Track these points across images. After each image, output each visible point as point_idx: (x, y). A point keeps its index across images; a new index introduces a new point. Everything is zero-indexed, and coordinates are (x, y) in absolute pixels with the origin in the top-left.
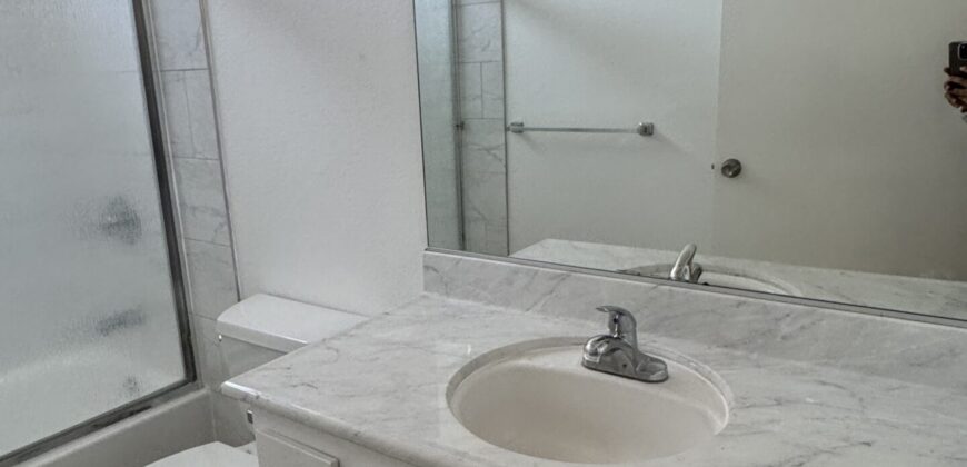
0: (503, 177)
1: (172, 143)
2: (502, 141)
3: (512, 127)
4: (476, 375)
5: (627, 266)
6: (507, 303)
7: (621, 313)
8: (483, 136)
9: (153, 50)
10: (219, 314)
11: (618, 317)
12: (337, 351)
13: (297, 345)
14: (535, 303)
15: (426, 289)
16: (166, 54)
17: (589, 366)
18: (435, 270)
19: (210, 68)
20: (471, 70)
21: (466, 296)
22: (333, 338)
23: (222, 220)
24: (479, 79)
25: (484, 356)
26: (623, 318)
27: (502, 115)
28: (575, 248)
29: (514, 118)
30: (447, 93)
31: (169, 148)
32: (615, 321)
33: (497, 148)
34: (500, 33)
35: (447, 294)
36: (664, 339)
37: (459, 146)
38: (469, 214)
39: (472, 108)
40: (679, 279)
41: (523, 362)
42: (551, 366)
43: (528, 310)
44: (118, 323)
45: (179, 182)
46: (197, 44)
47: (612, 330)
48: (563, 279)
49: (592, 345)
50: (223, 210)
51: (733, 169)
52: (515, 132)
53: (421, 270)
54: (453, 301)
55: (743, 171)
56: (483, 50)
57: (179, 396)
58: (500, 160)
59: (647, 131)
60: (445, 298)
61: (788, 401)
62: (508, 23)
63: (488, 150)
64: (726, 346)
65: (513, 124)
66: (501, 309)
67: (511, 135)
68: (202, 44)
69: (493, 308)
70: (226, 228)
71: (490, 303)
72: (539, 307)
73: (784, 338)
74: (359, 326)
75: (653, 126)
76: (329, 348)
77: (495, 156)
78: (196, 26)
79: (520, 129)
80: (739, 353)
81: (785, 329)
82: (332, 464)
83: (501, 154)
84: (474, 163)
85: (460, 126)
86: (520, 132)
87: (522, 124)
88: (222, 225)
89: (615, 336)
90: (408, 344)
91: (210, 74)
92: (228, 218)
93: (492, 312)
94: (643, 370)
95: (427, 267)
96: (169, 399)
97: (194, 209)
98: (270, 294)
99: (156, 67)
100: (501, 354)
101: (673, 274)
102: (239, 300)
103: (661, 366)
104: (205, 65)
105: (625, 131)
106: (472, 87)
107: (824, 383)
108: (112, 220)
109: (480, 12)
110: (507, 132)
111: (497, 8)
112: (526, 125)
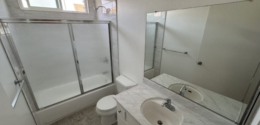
8: (159, 49)
9: (111, 40)
12: (128, 93)
14: (158, 90)
15: (143, 82)
20: (158, 39)
24: (159, 40)
26: (169, 101)
27: (162, 47)
28: (168, 76)
29: (164, 47)
30: (154, 41)
31: (112, 53)
33: (160, 51)
34: (163, 34)
35: (146, 84)
36: (176, 103)
37: (155, 50)
38: (155, 61)
39: (157, 45)
41: (154, 101)
42: (158, 103)
50: (118, 63)
51: (200, 63)
52: (164, 50)
53: (142, 80)
54: (146, 86)
55: (202, 64)
56: (160, 36)
57: (111, 84)
59: (186, 53)
61: (193, 123)
62: (165, 32)
63: (159, 51)
64: (186, 107)
66: (153, 89)
68: (117, 41)
71: (151, 87)
73: (196, 110)
78: (116, 38)
80: (188, 109)
81: (196, 108)
83: (161, 52)
84: (156, 53)
85: (155, 47)
89: (167, 103)
90: (138, 94)
91: (118, 45)
94: (171, 108)
99: (111, 42)
102: (119, 75)
103: (174, 108)
104: (117, 43)
105: (182, 53)
107: (200, 120)
108: (105, 60)
109: (161, 30)
110: (162, 49)
111: (163, 30)
112: (166, 49)
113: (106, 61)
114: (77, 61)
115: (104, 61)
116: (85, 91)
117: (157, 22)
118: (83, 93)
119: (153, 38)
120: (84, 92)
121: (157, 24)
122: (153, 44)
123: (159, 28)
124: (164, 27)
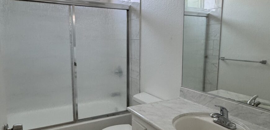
0: (217, 72)
1: (131, 55)
2: (218, 62)
3: (220, 58)
4: (184, 118)
5: (241, 100)
6: (199, 103)
7: (223, 108)
8: (213, 60)
9: (130, 35)
10: (134, 95)
11: (222, 109)
12: (153, 106)
13: (144, 103)
14: (206, 104)
15: (180, 96)
16: (132, 36)
17: (215, 121)
18: (182, 92)
19: (140, 39)
20: (211, 43)
21: (189, 100)
22: (153, 103)
23: (138, 74)
25: (187, 113)
26: (224, 110)
27: (218, 55)
28: (228, 93)
31: (130, 56)
32: (221, 110)
33: (216, 64)
34: (220, 32)
35: (185, 98)
37: (205, 63)
38: (207, 81)
39: (210, 52)
40: (250, 104)
43: (204, 105)
44: (115, 95)
45: (131, 64)
46: (138, 34)
47: (221, 112)
48: (214, 99)
49: (212, 115)
50: (139, 72)
52: (222, 60)
53: (179, 92)
54: (186, 100)
56: (215, 36)
57: (125, 113)
58: (217, 67)
59: (264, 62)
60: (184, 99)
62: (222, 29)
63: (213, 64)
64: (257, 124)
65: (221, 57)
66: (197, 104)
67: (221, 61)
68: (139, 34)
69: (195, 103)
70: (139, 76)
71: (195, 102)
72: (207, 105)
74: (160, 102)
75: (266, 61)
76: (151, 105)
77: (215, 66)
78: (138, 30)
79: (223, 59)
82: (145, 129)
83: (217, 65)
84: (209, 67)
85: (206, 57)
86: (223, 60)
87: (224, 58)
88: (138, 75)
89: (221, 114)
91: (140, 41)
92: (140, 74)
93: (194, 104)
94: (228, 125)
95: (181, 91)
96: (123, 114)
97: (133, 71)
98: (146, 93)
99: (130, 38)
100: (192, 114)
101: (248, 103)
102: (140, 93)
103: (234, 125)
104: (139, 39)
106: (211, 46)
108: (117, 71)
109: (215, 26)
110: (219, 59)
111: (219, 26)
112: (225, 58)
113: (120, 72)
114: (75, 63)
115: (116, 73)
116: (80, 117)
117: (208, 13)
118: (76, 120)
119: (203, 41)
120: (79, 119)
121: (208, 17)
122: (202, 52)
123: (212, 22)
124: (220, 20)
